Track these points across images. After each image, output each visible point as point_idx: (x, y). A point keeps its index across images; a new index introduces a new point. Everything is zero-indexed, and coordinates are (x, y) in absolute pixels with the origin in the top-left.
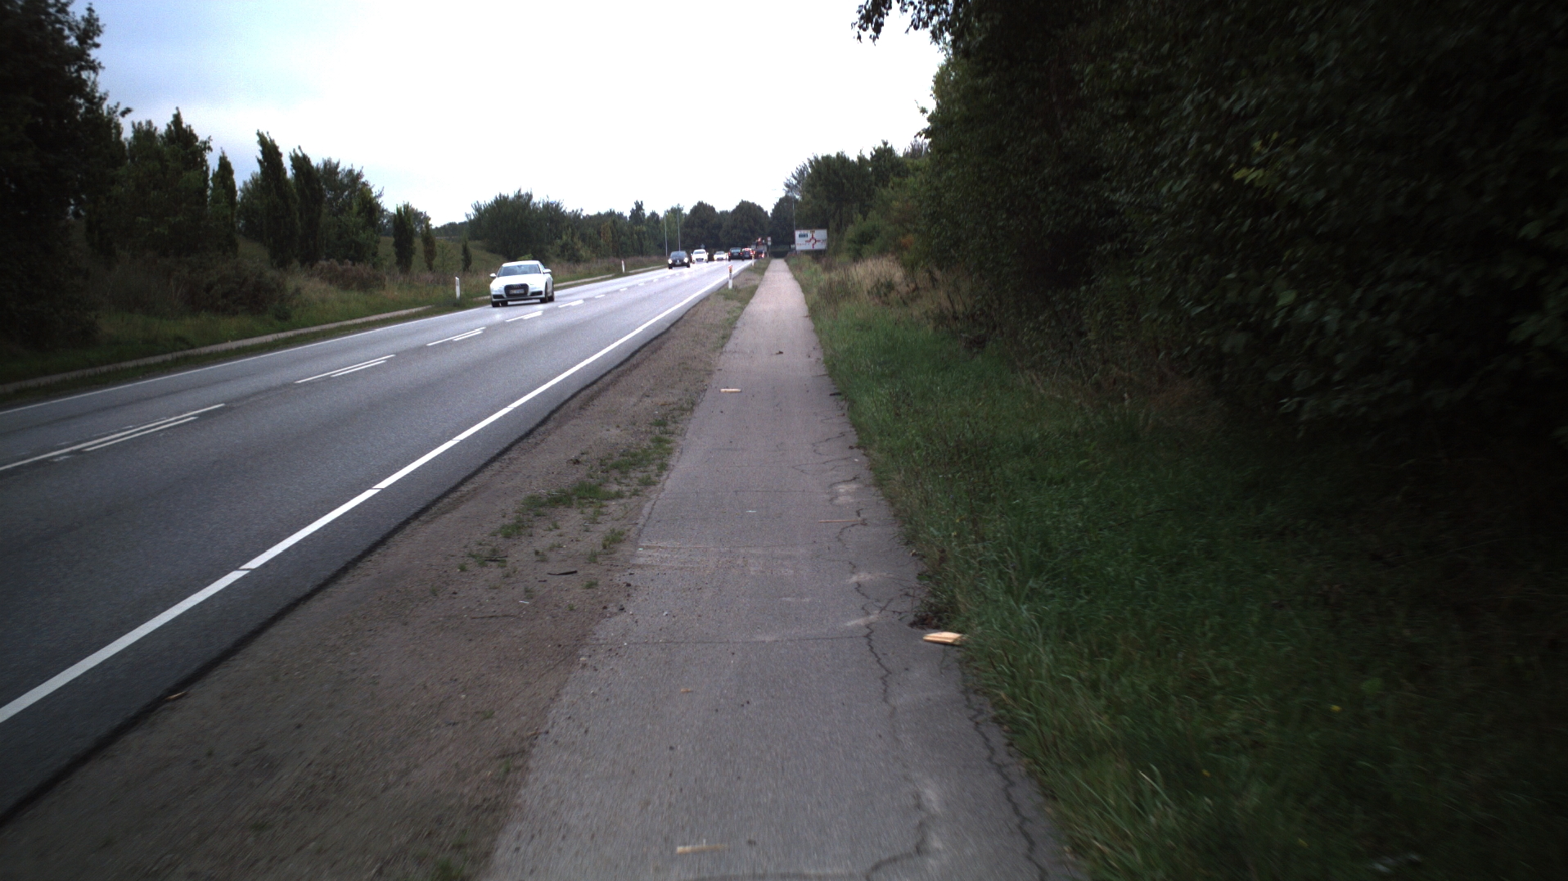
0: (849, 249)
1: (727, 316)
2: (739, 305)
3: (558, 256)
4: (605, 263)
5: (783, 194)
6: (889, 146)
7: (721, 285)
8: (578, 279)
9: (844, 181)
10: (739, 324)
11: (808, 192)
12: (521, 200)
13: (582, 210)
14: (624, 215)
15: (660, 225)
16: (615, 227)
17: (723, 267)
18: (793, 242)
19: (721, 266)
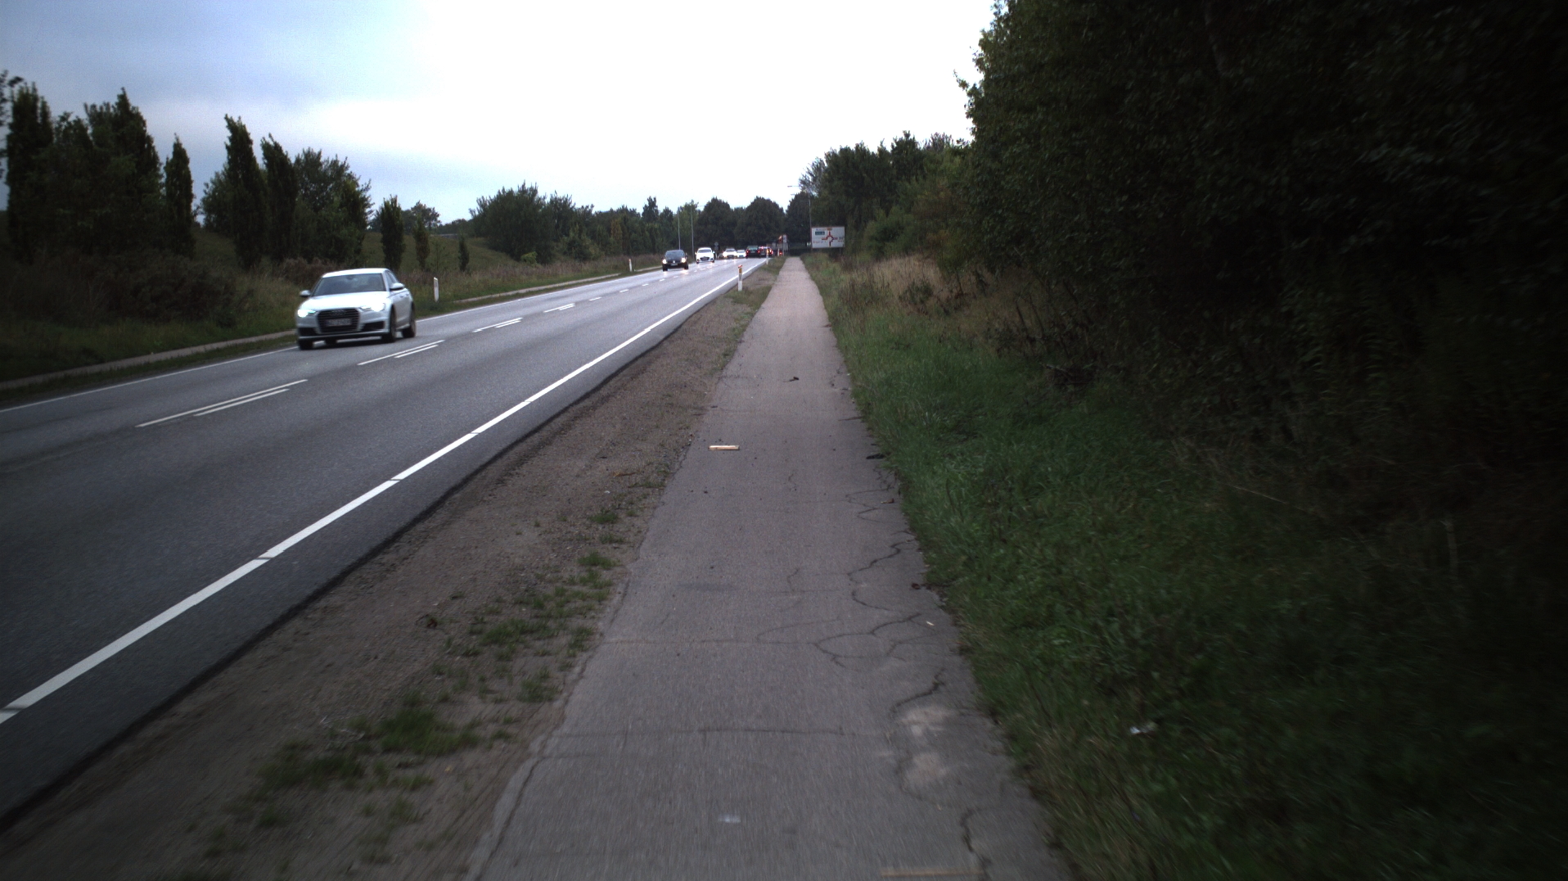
0: (870, 247)
1: (734, 325)
2: (749, 310)
3: (565, 253)
4: (614, 261)
5: (798, 191)
6: (911, 137)
7: (730, 287)
8: (583, 278)
9: (865, 175)
10: (746, 337)
11: (825, 187)
12: (525, 195)
13: (592, 206)
14: (637, 211)
15: (673, 223)
16: (625, 223)
17: (732, 267)
18: (809, 240)
19: (729, 265)
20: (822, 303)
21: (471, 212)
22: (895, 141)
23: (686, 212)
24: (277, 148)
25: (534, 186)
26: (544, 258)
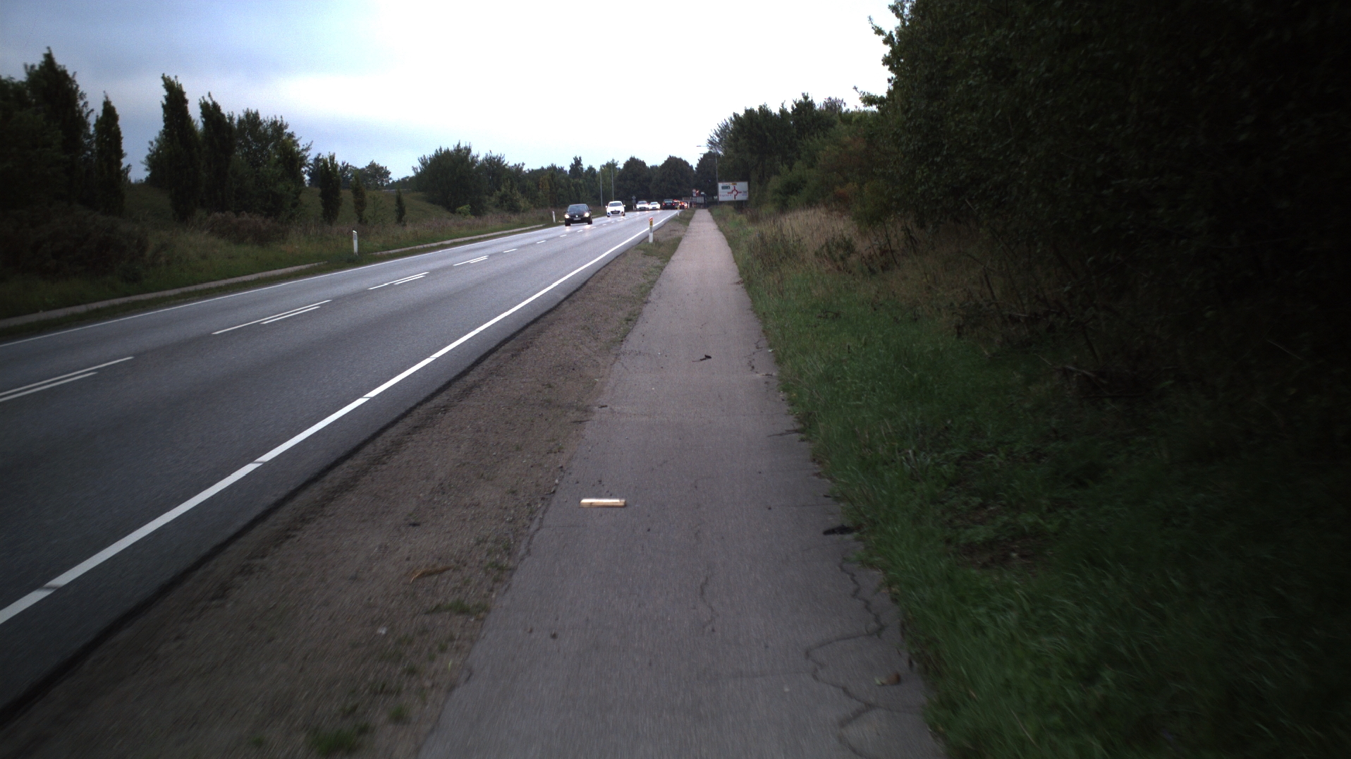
0: (775, 200)
1: (642, 281)
2: (658, 263)
3: (497, 206)
4: (541, 213)
5: (706, 150)
6: (810, 99)
7: (640, 240)
8: (511, 229)
9: (768, 134)
10: (654, 295)
11: (730, 146)
12: (460, 153)
13: (523, 164)
14: (565, 169)
15: (597, 179)
16: (552, 179)
17: (645, 219)
18: (716, 193)
19: (643, 217)
20: (731, 255)
21: (414, 169)
22: (795, 102)
23: (608, 169)
24: (216, 107)
25: (468, 145)
26: (477, 211)
